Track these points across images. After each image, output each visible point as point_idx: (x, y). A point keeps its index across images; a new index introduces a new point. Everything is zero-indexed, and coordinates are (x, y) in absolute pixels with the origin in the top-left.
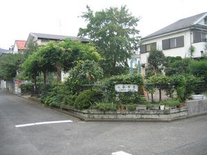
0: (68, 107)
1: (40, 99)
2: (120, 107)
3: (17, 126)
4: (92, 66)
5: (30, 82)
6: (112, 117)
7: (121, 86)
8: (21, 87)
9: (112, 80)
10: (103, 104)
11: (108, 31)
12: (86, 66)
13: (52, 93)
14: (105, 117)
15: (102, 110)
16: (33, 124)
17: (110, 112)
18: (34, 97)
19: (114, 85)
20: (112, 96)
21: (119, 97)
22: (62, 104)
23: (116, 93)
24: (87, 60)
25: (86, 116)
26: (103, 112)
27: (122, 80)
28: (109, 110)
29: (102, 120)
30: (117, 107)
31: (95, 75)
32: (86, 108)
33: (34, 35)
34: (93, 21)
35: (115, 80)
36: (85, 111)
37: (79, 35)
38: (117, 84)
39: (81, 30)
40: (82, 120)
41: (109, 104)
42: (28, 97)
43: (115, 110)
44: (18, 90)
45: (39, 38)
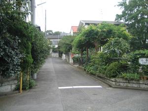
0: (101, 75)
1: (83, 68)
2: (143, 78)
3: (59, 88)
4: (120, 42)
5: (80, 55)
6: (135, 86)
7: (144, 59)
8: (73, 58)
9: (136, 54)
10: (128, 75)
11: (140, 15)
12: (115, 42)
13: (92, 64)
14: (129, 85)
15: (126, 79)
16: (71, 87)
17: (134, 82)
18: (81, 66)
19: (138, 59)
20: (136, 68)
21: (142, 69)
22: (97, 73)
23: (140, 65)
24: (117, 38)
25: (114, 83)
26: (127, 82)
27: (145, 54)
28: (132, 79)
29: (126, 88)
30: (140, 78)
31: (122, 50)
32: (114, 77)
33: (83, 22)
34: (127, 8)
35: (139, 54)
36: (113, 79)
37: (116, 20)
38: (140, 57)
39: (118, 16)
40: (110, 86)
41: (133, 75)
42: (77, 66)
43: (138, 80)
44: (71, 61)
45: (86, 24)
